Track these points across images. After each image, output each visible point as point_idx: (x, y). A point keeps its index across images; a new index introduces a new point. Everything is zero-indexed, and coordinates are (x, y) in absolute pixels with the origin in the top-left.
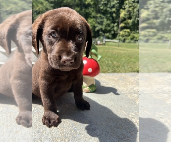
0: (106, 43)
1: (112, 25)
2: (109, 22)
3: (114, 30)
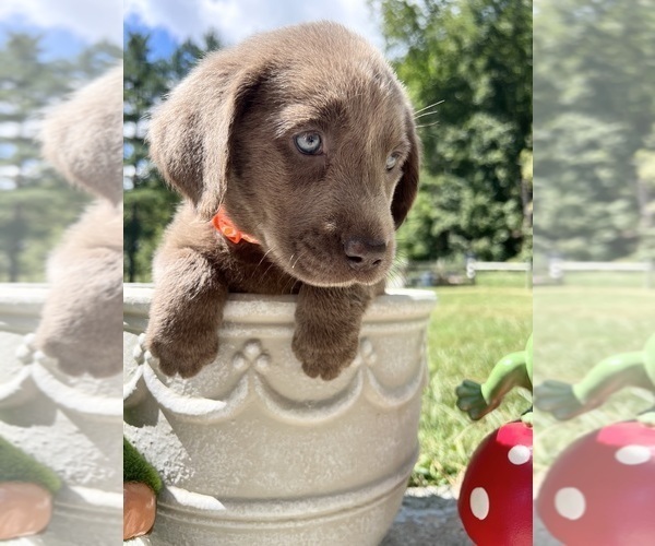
0: (480, 278)
1: (496, 208)
2: (482, 199)
3: (505, 227)
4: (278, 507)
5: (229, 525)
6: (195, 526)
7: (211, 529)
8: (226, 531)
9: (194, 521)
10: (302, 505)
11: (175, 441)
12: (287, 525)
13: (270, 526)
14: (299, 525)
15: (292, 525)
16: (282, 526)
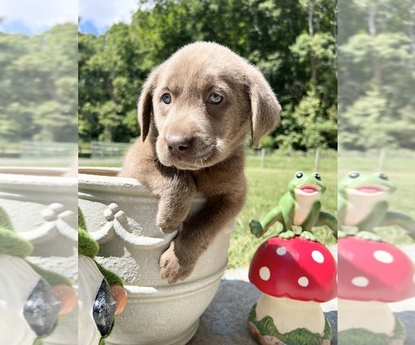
4: (186, 286)
5: (161, 299)
6: (140, 304)
7: (150, 303)
8: (158, 303)
9: (141, 301)
10: (196, 284)
11: (133, 261)
12: (188, 295)
13: (181, 296)
14: (193, 293)
15: (190, 294)
16: (185, 295)
